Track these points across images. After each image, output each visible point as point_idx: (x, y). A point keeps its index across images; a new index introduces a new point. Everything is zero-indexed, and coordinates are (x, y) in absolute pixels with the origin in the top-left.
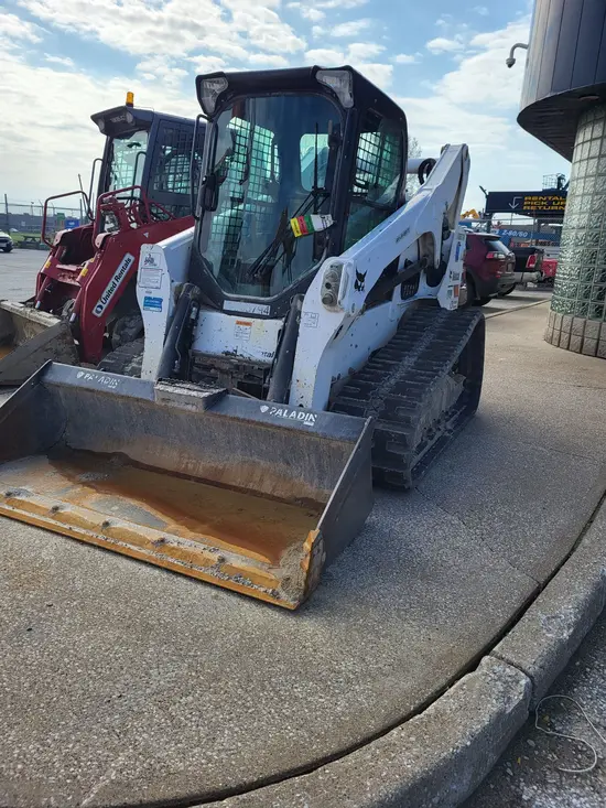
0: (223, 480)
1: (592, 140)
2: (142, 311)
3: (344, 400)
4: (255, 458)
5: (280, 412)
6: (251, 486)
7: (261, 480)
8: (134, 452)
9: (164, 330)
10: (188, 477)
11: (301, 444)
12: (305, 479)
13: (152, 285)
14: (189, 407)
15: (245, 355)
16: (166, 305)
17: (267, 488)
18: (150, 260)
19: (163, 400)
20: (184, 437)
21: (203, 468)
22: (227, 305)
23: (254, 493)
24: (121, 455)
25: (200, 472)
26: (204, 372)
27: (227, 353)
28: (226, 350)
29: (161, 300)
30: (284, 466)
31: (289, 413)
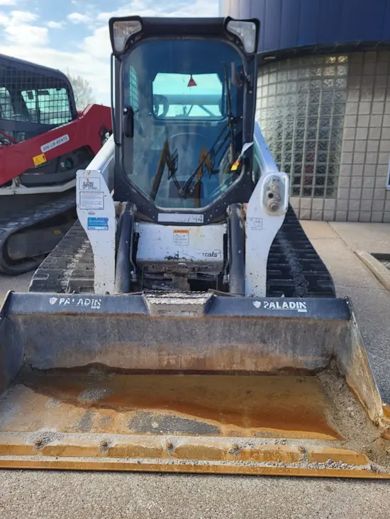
0: (208, 367)
1: (269, 85)
2: (87, 231)
3: (275, 282)
4: (234, 344)
5: (272, 305)
6: (235, 367)
7: (242, 361)
8: (110, 360)
9: (114, 246)
10: (176, 372)
11: (281, 326)
12: (280, 352)
13: (94, 206)
14: (186, 314)
15: (187, 257)
16: (113, 223)
17: (250, 366)
18: (89, 184)
19: (160, 311)
20: (161, 337)
21: (185, 361)
22: (161, 217)
23: (241, 373)
24: (97, 366)
25: (185, 366)
26: (159, 277)
27: (170, 258)
28: (168, 255)
29: (106, 220)
30: (261, 345)
31: (281, 304)
